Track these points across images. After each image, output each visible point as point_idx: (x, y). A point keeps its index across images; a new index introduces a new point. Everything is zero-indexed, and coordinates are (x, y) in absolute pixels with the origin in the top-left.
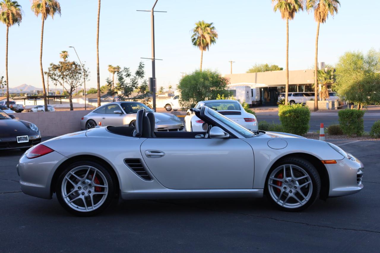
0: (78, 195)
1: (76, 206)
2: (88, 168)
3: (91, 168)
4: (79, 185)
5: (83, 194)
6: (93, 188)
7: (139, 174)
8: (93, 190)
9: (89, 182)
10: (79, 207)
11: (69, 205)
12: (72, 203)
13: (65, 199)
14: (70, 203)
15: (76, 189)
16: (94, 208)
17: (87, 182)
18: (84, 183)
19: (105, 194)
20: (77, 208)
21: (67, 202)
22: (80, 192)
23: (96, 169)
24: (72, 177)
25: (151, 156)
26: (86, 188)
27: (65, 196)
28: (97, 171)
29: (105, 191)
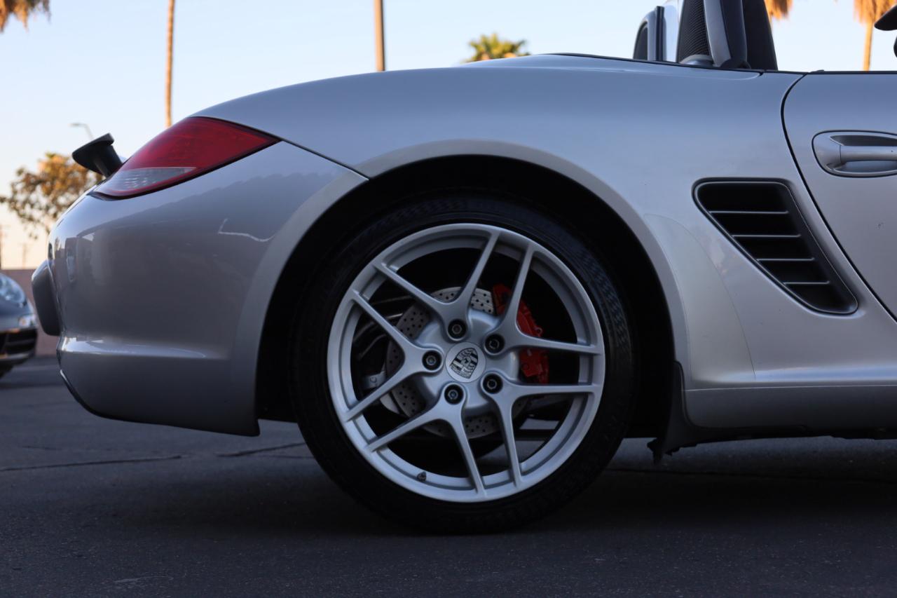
0: (424, 402)
1: (417, 471)
2: (484, 237)
3: (501, 242)
4: (431, 338)
5: (454, 394)
6: (513, 358)
7: (778, 272)
8: (509, 368)
9: (484, 326)
10: (431, 476)
11: (375, 459)
12: (388, 453)
13: (350, 428)
14: (378, 450)
15: (413, 365)
16: (525, 482)
17: (475, 322)
18: (457, 329)
19: (585, 396)
20: (421, 479)
21: (360, 444)
22: (433, 385)
23: (534, 246)
24: (388, 297)
25: (849, 164)
26: (469, 359)
27: (350, 407)
28: (536, 259)
29: (583, 377)
